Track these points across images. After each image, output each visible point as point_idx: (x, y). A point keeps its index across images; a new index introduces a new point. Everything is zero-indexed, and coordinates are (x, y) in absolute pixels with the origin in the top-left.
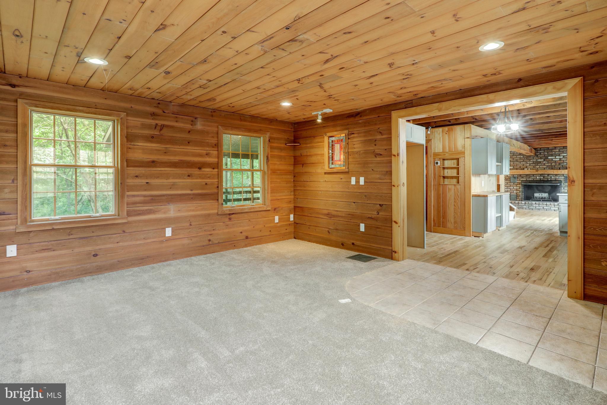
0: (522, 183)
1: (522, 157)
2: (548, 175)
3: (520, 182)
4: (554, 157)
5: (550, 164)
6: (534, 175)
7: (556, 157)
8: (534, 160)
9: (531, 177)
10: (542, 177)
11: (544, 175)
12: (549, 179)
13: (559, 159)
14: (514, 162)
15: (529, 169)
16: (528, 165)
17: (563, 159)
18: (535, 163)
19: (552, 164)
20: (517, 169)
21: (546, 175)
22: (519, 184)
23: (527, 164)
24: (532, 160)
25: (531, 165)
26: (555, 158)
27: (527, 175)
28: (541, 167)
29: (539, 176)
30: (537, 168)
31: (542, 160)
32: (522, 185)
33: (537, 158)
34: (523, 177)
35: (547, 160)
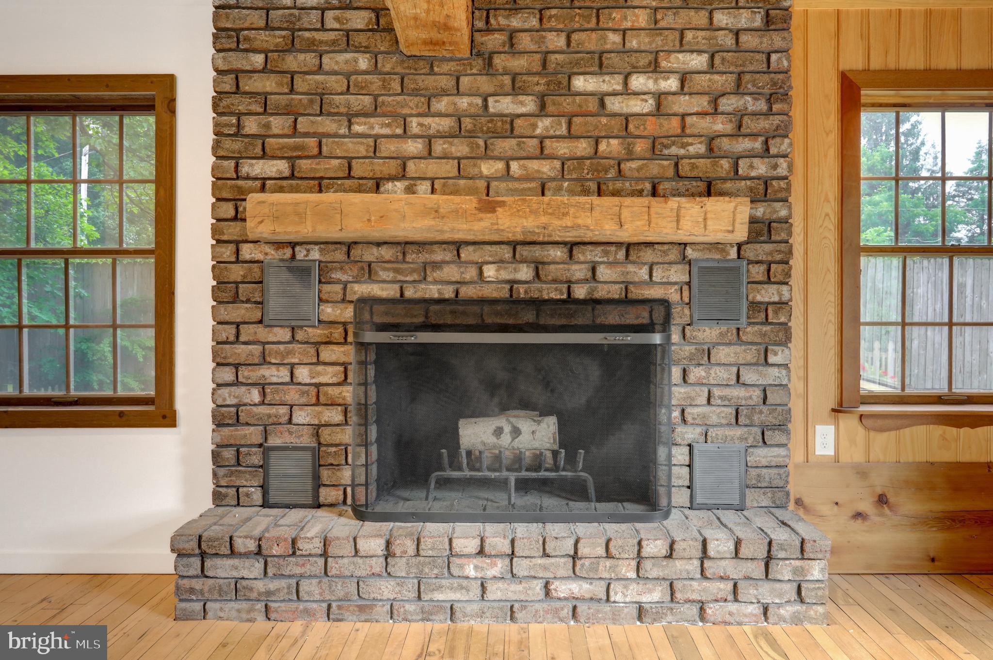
0: (359, 323)
1: (363, 62)
2: (572, 247)
3: (348, 313)
4: (614, 83)
5: (583, 147)
6: (458, 245)
7: (627, 77)
8: (463, 102)
9: (437, 265)
10: (525, 273)
11: (537, 252)
12: (580, 292)
13: (647, 105)
14: (292, 112)
15: (425, 186)
16: (414, 147)
17: (682, 104)
18: (471, 135)
19: (603, 146)
20: (320, 184)
21: (558, 253)
22: (337, 333)
23: (405, 134)
24: (441, 105)
25: (439, 147)
26: (627, 92)
27: (405, 245)
28: (514, 166)
29: (500, 262)
30: (489, 180)
31: (529, 105)
32: (362, 346)
33: (485, 84)
34: (369, 272)
35: (567, 104)
